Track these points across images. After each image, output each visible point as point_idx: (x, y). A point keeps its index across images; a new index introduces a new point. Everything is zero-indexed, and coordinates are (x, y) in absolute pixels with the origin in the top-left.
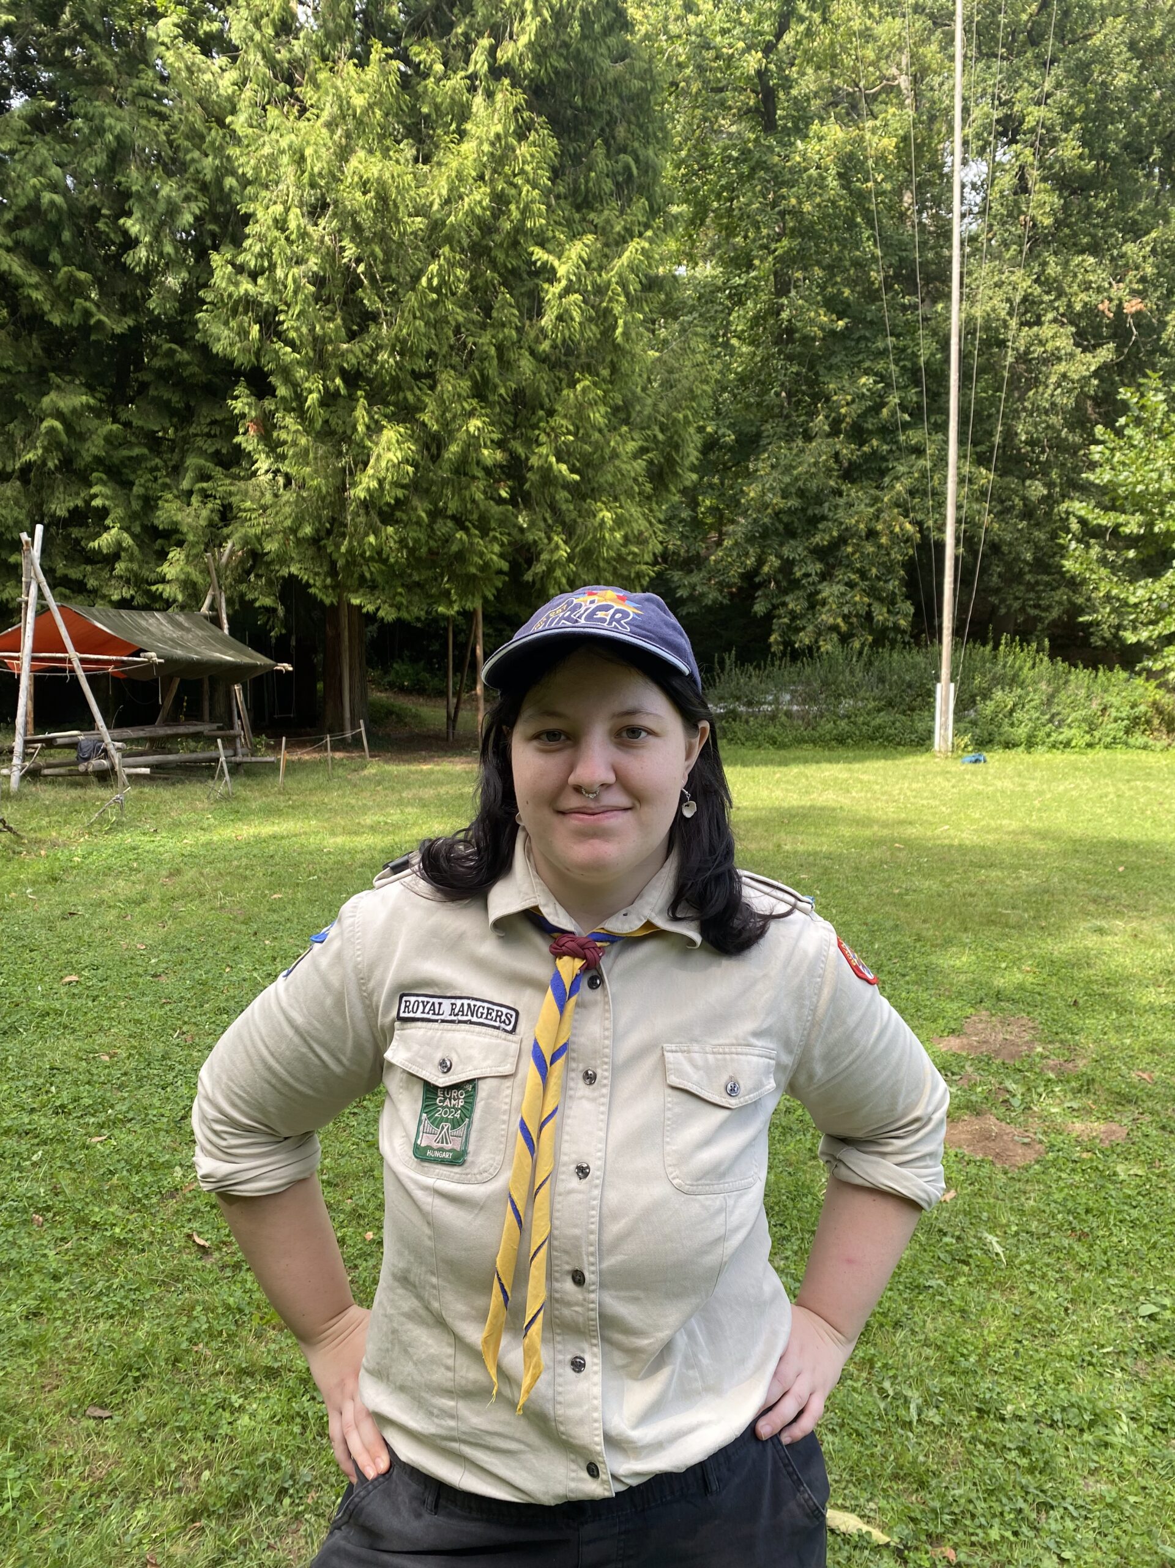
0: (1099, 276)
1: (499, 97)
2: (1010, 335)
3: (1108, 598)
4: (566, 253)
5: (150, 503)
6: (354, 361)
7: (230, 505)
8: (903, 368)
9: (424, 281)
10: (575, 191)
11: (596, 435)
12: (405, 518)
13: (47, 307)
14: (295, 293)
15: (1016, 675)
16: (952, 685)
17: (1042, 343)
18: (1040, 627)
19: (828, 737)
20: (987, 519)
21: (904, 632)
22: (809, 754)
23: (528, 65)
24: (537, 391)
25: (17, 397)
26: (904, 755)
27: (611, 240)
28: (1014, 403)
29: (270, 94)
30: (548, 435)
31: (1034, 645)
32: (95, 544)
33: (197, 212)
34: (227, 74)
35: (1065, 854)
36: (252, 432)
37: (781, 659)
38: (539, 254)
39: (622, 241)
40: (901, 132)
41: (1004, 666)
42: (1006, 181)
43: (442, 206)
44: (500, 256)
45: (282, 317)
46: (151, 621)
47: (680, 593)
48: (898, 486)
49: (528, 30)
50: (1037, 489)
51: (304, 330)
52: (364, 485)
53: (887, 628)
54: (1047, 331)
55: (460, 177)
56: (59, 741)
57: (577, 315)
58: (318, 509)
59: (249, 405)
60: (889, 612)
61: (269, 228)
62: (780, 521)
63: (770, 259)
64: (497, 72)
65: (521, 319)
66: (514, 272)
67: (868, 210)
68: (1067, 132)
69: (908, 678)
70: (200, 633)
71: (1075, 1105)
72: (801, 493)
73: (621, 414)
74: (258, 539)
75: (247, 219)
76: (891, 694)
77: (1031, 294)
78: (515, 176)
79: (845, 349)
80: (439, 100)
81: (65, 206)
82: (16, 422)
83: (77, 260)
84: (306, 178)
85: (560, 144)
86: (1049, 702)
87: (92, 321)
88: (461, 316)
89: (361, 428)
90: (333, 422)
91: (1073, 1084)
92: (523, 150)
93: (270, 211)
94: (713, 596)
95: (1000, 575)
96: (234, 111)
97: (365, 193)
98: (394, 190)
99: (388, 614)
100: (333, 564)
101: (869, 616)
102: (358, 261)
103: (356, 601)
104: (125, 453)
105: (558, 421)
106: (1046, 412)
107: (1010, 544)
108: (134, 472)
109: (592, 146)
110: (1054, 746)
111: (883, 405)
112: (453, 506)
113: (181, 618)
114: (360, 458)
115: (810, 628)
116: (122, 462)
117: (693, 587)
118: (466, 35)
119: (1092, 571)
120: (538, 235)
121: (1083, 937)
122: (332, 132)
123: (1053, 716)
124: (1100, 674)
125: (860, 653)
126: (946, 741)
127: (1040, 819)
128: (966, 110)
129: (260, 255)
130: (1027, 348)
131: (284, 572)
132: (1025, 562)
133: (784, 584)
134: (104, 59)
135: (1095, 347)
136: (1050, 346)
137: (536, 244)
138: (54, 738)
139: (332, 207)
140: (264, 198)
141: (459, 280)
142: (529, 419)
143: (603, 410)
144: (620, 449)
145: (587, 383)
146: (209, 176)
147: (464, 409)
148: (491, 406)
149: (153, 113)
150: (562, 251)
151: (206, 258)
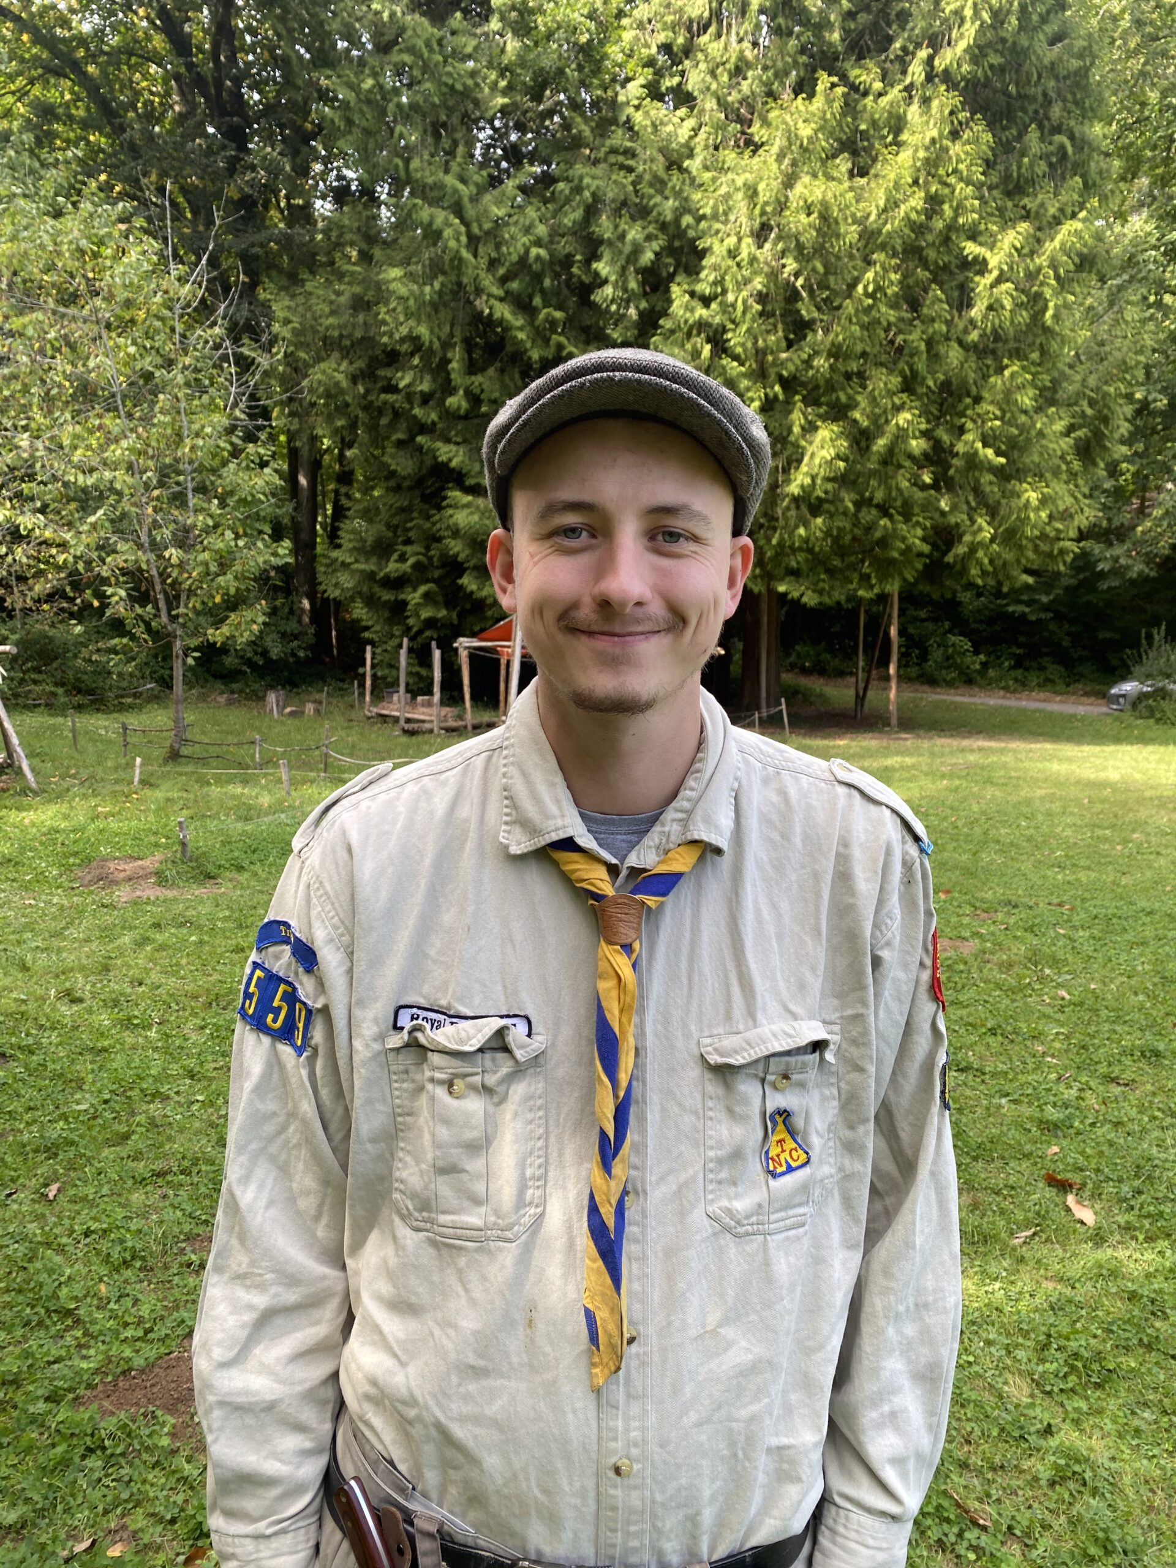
1: (935, 103)
4: (999, 244)
6: (792, 368)
9: (860, 289)
10: (1007, 177)
11: (1023, 418)
12: (832, 509)
13: (529, 345)
14: (744, 313)
23: (966, 68)
24: (964, 382)
27: (1045, 223)
29: (723, 134)
30: (974, 421)
33: (658, 249)
34: (685, 123)
38: (971, 249)
39: (1057, 222)
43: (879, 216)
44: (931, 254)
45: (729, 335)
47: (1100, 566)
49: (967, 36)
51: (749, 345)
52: (797, 483)
55: (897, 186)
57: (1008, 304)
61: (723, 258)
64: (932, 79)
65: (950, 313)
66: (946, 268)
73: (1048, 397)
75: (702, 253)
78: (948, 176)
80: (877, 116)
81: (547, 257)
83: (554, 301)
84: (757, 210)
85: (994, 136)
88: (892, 315)
89: (796, 429)
92: (956, 149)
93: (726, 243)
94: (1138, 568)
96: (691, 155)
97: (809, 215)
98: (836, 209)
99: (810, 599)
102: (797, 275)
103: (782, 588)
105: (985, 407)
109: (1024, 132)
112: (879, 496)
114: (794, 457)
117: (1116, 560)
118: (904, 49)
120: (970, 230)
122: (780, 163)
129: (715, 283)
137: (968, 239)
139: (776, 230)
140: (718, 232)
141: (892, 283)
142: (954, 407)
143: (1031, 392)
144: (1047, 431)
145: (1015, 368)
146: (669, 217)
147: (893, 404)
148: (919, 398)
149: (622, 167)
150: (995, 242)
151: (662, 288)
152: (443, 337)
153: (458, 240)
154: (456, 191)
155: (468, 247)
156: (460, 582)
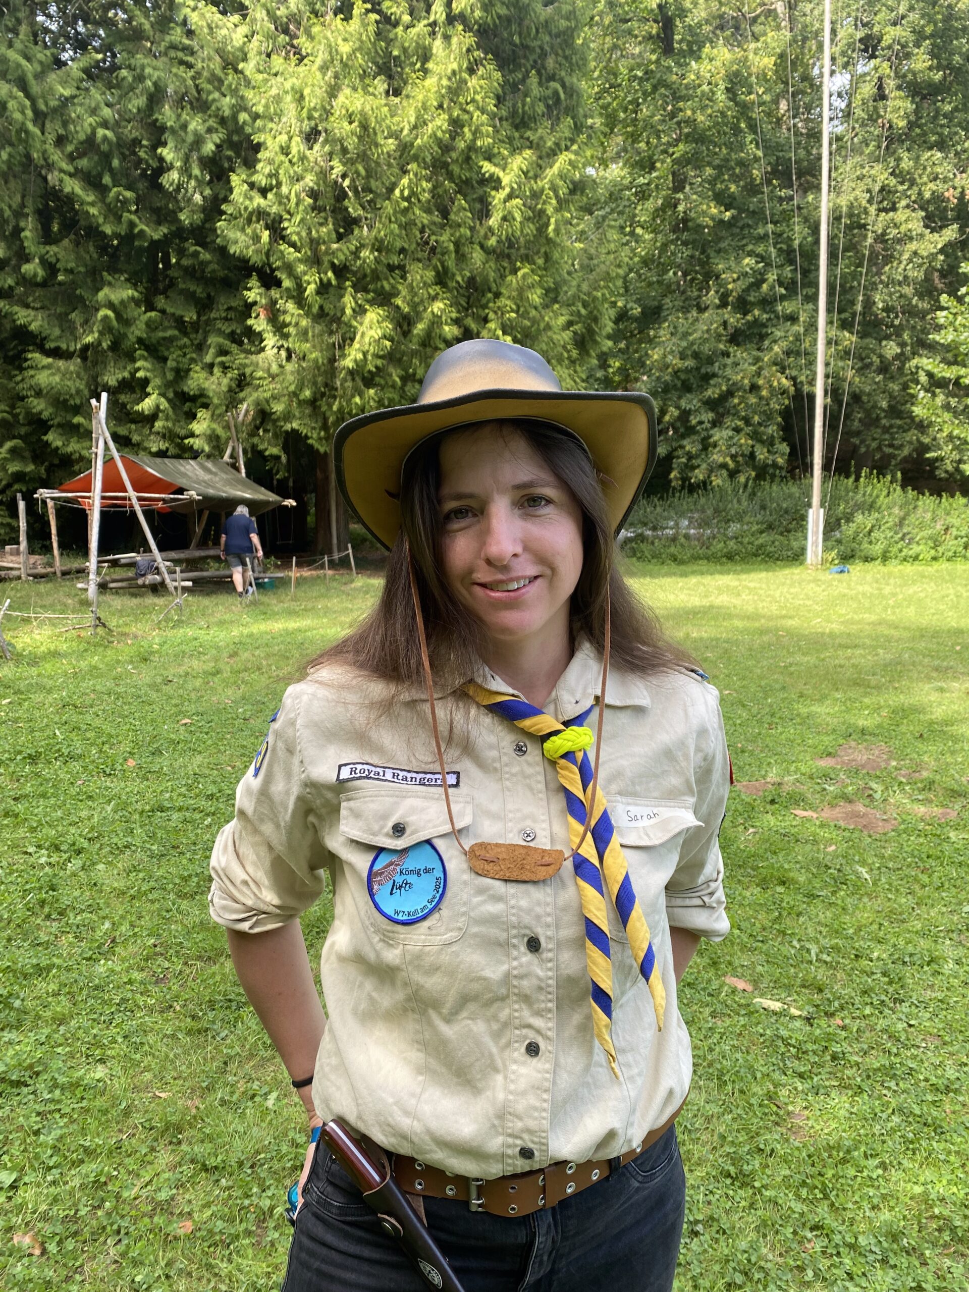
0: (945, 169)
1: (455, 40)
2: (870, 220)
3: (950, 438)
4: (509, 166)
5: (181, 374)
6: (342, 257)
7: (244, 375)
8: (780, 250)
9: (397, 192)
10: (513, 114)
11: (533, 313)
12: (382, 382)
13: (101, 220)
14: (297, 204)
15: (874, 502)
16: (822, 510)
17: (896, 226)
18: (893, 462)
19: (719, 554)
20: (850, 374)
21: (781, 468)
22: (704, 568)
23: (478, 13)
24: (486, 280)
25: (78, 292)
26: (781, 568)
27: (544, 153)
28: (872, 277)
29: (274, 44)
30: (495, 312)
31: (889, 477)
32: (139, 408)
33: (218, 141)
34: (239, 29)
35: (913, 639)
36: (262, 316)
37: (680, 492)
38: (488, 167)
39: (553, 153)
40: (778, 50)
41: (864, 495)
42: (867, 90)
43: (411, 131)
44: (456, 169)
45: (286, 224)
46: (188, 467)
48: (776, 348)
50: (891, 349)
51: (304, 234)
52: (351, 358)
53: (767, 465)
54: (900, 215)
55: (425, 106)
56: (123, 561)
57: (518, 216)
58: (314, 376)
59: (260, 294)
60: (769, 451)
61: (276, 153)
62: (678, 378)
63: (669, 160)
64: (451, 19)
65: (473, 220)
66: (467, 182)
67: (751, 118)
68: (919, 47)
69: (785, 505)
70: (224, 476)
71: (920, 797)
72: (696, 355)
73: (552, 295)
74: (267, 401)
75: (258, 147)
76: (771, 519)
77: (888, 185)
78: (467, 104)
79: (732, 235)
80: (406, 45)
81: (114, 139)
82: (76, 312)
83: (124, 181)
84: (305, 113)
85: (503, 76)
86: (901, 524)
87: (136, 231)
88: (425, 219)
89: (348, 311)
90: (328, 307)
91: (919, 785)
92: (473, 82)
93: (277, 140)
95: (860, 420)
96: (245, 59)
97: (351, 123)
98: (373, 120)
100: (325, 419)
101: (752, 456)
102: (344, 176)
104: (161, 334)
105: (503, 301)
106: (900, 284)
107: (869, 394)
108: (168, 349)
109: (526, 76)
110: (905, 560)
111: (764, 281)
113: (209, 465)
114: (348, 335)
115: (704, 466)
116: (158, 342)
119: (938, 416)
120: (485, 152)
121: (928, 694)
122: (324, 74)
123: (904, 535)
124: (944, 500)
125: (746, 486)
126: (817, 556)
127: (894, 613)
128: (834, 32)
129: (270, 176)
130: (885, 231)
131: (288, 427)
132: (881, 408)
133: (682, 430)
134: (143, 20)
135: (941, 228)
136: (903, 229)
137: (485, 159)
138: (119, 559)
139: (324, 134)
140: (271, 130)
141: (424, 190)
142: (479, 301)
143: (539, 291)
144: (553, 323)
145: (526, 270)
146: (227, 113)
147: (429, 294)
148: (450, 291)
149: (182, 62)
150: (506, 164)
151: (224, 178)
152: (14, 206)
153: (23, 113)
154: (19, 65)
155: (35, 122)
156: (45, 438)
